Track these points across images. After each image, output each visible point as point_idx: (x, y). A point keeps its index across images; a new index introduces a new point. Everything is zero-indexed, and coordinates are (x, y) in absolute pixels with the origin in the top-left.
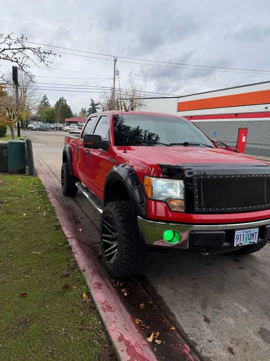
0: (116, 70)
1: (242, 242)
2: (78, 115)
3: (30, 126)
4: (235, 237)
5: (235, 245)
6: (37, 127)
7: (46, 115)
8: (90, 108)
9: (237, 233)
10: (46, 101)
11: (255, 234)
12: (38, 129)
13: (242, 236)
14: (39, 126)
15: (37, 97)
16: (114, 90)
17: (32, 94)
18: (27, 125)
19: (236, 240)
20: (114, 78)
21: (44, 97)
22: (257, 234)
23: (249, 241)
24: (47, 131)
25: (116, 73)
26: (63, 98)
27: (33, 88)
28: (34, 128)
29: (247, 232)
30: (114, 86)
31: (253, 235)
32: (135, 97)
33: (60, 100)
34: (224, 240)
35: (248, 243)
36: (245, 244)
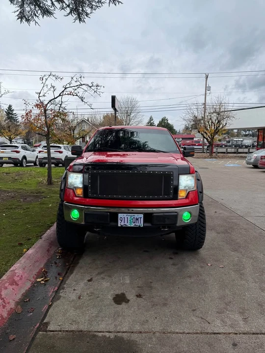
0: (207, 86)
1: (126, 223)
2: (181, 132)
4: (119, 219)
5: (119, 225)
8: (193, 124)
9: (120, 215)
10: (152, 122)
11: (139, 219)
13: (126, 219)
15: (140, 119)
16: (205, 105)
17: (135, 116)
19: (119, 221)
20: (206, 94)
21: (150, 118)
22: (142, 219)
25: (208, 88)
26: (165, 118)
29: (131, 216)
30: (205, 101)
31: (137, 219)
32: (222, 110)
33: (163, 120)
34: (109, 220)
35: (133, 225)
36: (129, 226)
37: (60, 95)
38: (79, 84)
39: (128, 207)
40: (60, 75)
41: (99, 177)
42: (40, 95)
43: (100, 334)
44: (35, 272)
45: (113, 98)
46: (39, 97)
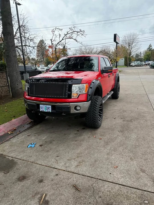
1: (43, 110)
3: (131, 64)
5: (41, 111)
6: (135, 65)
7: (147, 57)
9: (41, 106)
10: (151, 48)
12: (135, 66)
13: (43, 107)
14: (136, 64)
18: (130, 64)
19: (40, 109)
22: (51, 108)
23: (47, 111)
24: (141, 66)
27: (136, 42)
28: (133, 65)
29: (46, 106)
31: (48, 108)
34: (36, 108)
35: (46, 111)
36: (45, 111)
37: (63, 39)
38: (73, 31)
39: (46, 102)
40: (61, 28)
41: (34, 86)
42: (52, 41)
43: (7, 157)
44: (10, 129)
45: (115, 36)
46: (52, 42)
